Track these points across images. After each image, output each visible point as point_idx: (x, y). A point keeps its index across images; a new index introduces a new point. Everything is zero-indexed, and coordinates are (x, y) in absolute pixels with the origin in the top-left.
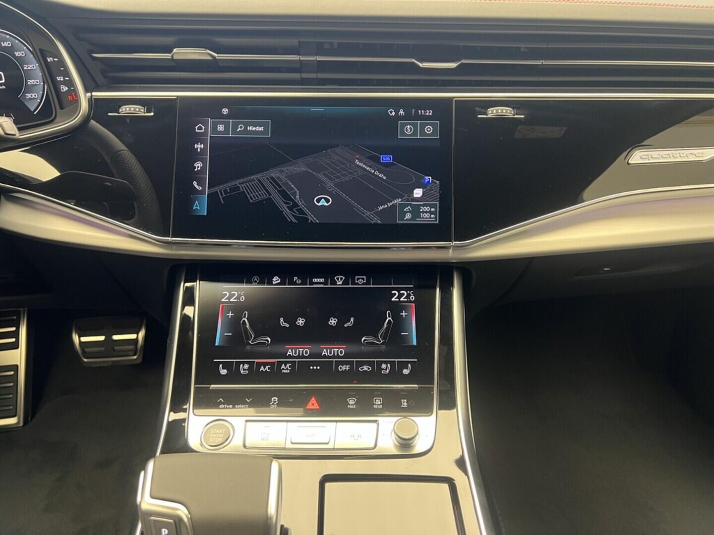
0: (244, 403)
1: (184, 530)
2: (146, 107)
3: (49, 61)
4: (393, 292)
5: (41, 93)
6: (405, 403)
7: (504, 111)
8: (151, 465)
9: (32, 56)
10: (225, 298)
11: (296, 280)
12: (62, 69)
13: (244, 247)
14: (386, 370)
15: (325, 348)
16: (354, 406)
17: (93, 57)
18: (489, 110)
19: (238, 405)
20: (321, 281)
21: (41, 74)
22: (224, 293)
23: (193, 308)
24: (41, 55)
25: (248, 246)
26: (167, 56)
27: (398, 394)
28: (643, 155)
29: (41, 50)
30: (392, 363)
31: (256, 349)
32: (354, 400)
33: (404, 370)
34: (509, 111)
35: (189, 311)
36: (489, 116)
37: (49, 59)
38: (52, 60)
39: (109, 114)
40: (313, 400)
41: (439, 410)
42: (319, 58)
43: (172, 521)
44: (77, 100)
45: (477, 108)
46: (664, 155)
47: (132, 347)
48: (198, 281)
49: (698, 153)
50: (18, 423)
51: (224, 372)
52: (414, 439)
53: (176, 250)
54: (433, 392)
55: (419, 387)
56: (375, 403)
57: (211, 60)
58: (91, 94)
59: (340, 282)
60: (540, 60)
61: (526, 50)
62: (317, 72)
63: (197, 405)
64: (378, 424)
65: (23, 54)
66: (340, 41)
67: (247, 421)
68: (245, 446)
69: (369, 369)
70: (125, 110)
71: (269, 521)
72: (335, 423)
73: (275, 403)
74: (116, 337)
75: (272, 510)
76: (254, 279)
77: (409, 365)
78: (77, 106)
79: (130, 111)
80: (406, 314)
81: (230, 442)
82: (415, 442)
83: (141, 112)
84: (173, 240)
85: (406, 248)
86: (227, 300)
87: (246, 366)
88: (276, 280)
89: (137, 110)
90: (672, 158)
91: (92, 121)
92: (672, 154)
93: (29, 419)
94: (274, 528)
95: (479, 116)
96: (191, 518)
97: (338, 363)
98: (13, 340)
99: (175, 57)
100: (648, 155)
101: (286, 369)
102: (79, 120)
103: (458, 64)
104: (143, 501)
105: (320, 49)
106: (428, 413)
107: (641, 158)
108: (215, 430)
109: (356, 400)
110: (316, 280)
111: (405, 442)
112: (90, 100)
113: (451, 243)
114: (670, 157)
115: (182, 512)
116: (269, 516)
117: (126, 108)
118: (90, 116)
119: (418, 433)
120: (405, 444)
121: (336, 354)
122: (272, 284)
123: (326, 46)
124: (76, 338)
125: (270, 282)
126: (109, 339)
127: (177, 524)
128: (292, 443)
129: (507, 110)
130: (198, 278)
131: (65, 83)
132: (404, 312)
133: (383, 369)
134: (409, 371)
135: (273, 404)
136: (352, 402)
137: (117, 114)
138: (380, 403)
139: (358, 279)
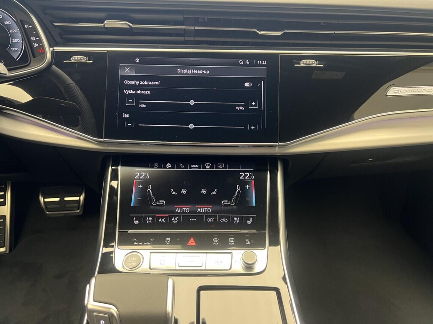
0: (150, 241)
1: (114, 321)
2: (87, 57)
3: (26, 27)
4: (241, 173)
5: (21, 47)
6: (248, 242)
7: (311, 62)
8: (93, 281)
9: (15, 24)
10: (137, 176)
11: (181, 166)
12: (35, 32)
13: (148, 145)
14: (237, 221)
15: (199, 208)
16: (217, 243)
17: (54, 25)
18: (301, 61)
19: (145, 243)
20: (197, 166)
21: (21, 36)
22: (136, 173)
23: (117, 182)
24: (21, 24)
25: (151, 145)
26: (101, 25)
27: (244, 236)
28: (396, 91)
29: (21, 21)
30: (240, 217)
31: (156, 208)
32: (217, 240)
33: (248, 222)
34: (314, 62)
35: (114, 184)
36: (302, 65)
37: (26, 26)
38: (28, 27)
39: (64, 61)
40: (192, 240)
41: (269, 246)
42: (196, 28)
43: (107, 316)
44: (44, 52)
45: (294, 60)
46: (408, 90)
47: (76, 205)
48: (120, 166)
49: (429, 90)
50: (6, 251)
51: (136, 222)
52: (254, 264)
53: (107, 147)
54: (266, 234)
55: (257, 232)
56: (230, 241)
57: (129, 28)
58: (53, 49)
59: (208, 167)
60: (333, 31)
61: (324, 25)
62: (195, 37)
63: (120, 244)
64: (232, 255)
65: (9, 23)
66: (208, 17)
67: (151, 253)
68: (150, 268)
69: (226, 220)
70: (74, 59)
71: (167, 315)
72: (205, 254)
73: (168, 242)
74: (66, 199)
75: (169, 309)
76: (155, 165)
77: (251, 219)
78: (44, 57)
79: (77, 59)
80: (249, 187)
81: (141, 266)
82: (255, 266)
83: (85, 60)
84: (105, 140)
85: (249, 146)
86: (139, 178)
87: (150, 219)
88: (168, 165)
89: (82, 59)
90: (413, 92)
91: (53, 66)
92: (413, 90)
93: (13, 249)
94: (170, 320)
95: (295, 65)
96: (119, 314)
97: (207, 217)
98: (2, 200)
99: (106, 26)
100: (398, 91)
101: (175, 220)
102: (45, 65)
103: (283, 32)
104: (88, 303)
105: (197, 23)
106: (263, 248)
107: (394, 92)
108: (132, 258)
109: (218, 239)
110: (193, 165)
111: (249, 265)
112: (52, 52)
113: (277, 143)
114: (412, 92)
115: (114, 310)
116: (167, 312)
117: (75, 58)
118: (52, 63)
119: (257, 260)
120: (249, 267)
121: (206, 212)
122: (166, 168)
123: (200, 20)
124: (41, 199)
125: (165, 167)
126: (62, 200)
127: (110, 317)
128: (180, 266)
129: (312, 62)
130: (120, 164)
131: (36, 41)
132: (248, 185)
133: (235, 221)
134: (251, 222)
135: (167, 242)
136: (216, 241)
137: (69, 61)
138: (233, 241)
139: (219, 165)
